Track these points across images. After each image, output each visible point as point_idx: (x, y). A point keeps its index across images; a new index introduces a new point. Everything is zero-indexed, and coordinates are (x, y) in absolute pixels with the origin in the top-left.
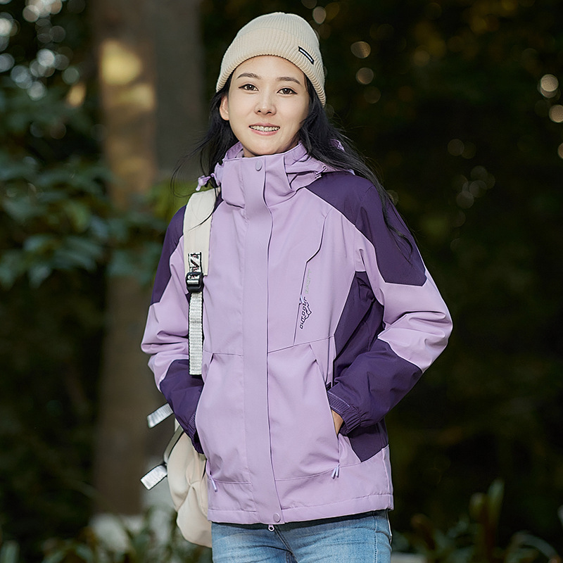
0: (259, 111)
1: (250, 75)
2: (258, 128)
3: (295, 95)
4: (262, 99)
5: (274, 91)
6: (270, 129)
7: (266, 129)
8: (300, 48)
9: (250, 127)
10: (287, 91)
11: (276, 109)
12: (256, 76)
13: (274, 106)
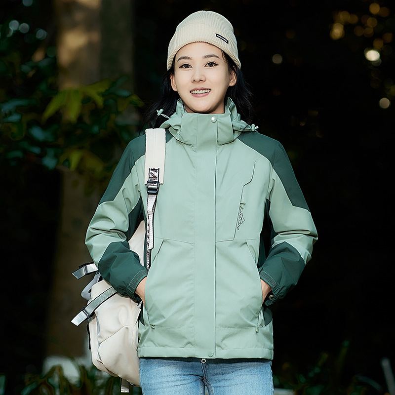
0: (194, 81)
3: (217, 66)
7: (201, 91)
8: (217, 35)
10: (211, 64)
11: (205, 77)
12: (188, 58)
13: (204, 76)
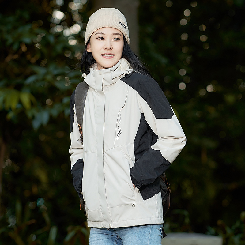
1: (101, 33)
2: (105, 55)
4: (107, 43)
5: (111, 40)
6: (111, 55)
9: (101, 55)
